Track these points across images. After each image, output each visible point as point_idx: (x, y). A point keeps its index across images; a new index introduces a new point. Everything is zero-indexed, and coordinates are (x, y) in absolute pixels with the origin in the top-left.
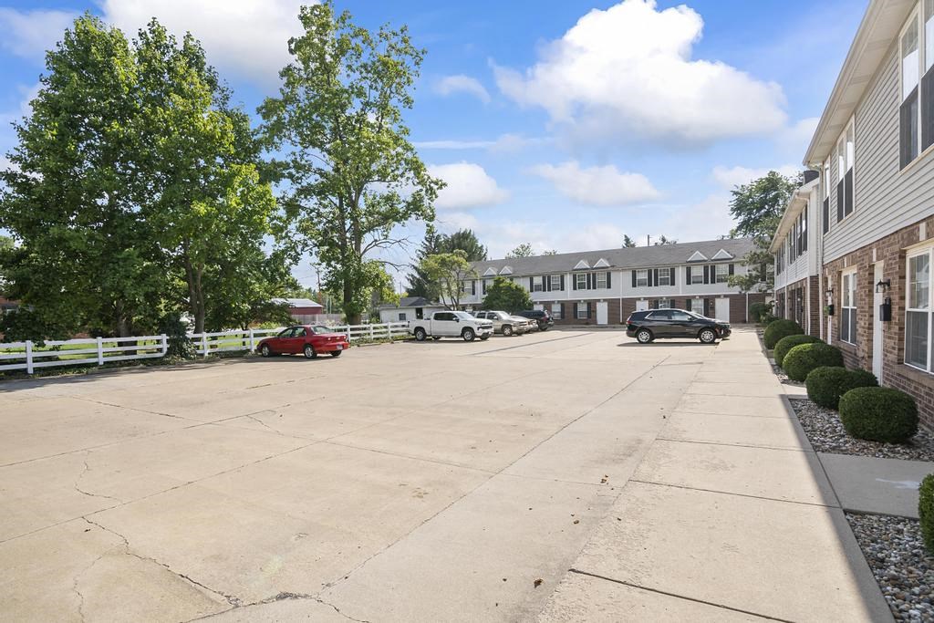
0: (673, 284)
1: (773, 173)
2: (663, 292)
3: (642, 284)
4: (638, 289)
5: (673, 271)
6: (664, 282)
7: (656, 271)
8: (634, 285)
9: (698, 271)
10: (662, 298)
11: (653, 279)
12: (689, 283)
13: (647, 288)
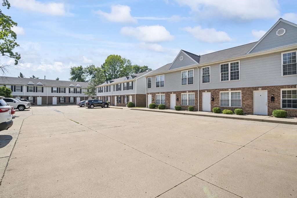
0: (65, 92)
1: (81, 66)
2: (62, 95)
3: (55, 92)
4: (53, 93)
5: (65, 89)
6: (62, 92)
7: (60, 88)
8: (52, 92)
9: (72, 89)
10: (61, 97)
11: (59, 90)
12: (70, 92)
13: (56, 93)
